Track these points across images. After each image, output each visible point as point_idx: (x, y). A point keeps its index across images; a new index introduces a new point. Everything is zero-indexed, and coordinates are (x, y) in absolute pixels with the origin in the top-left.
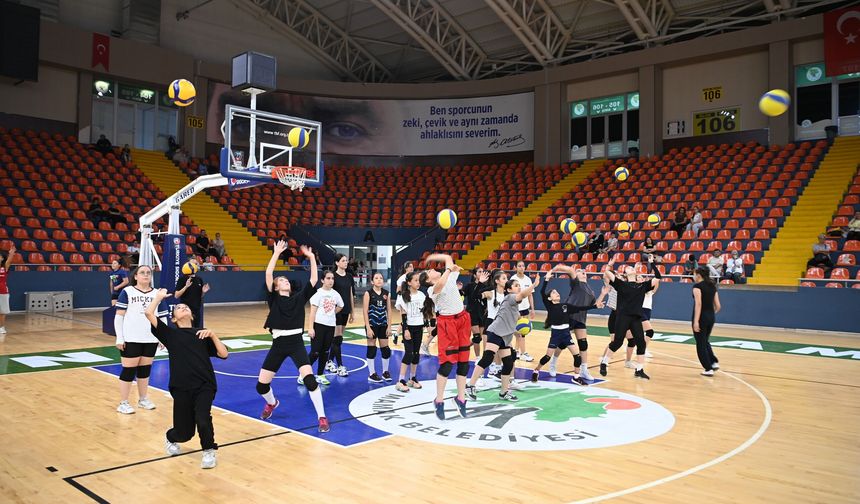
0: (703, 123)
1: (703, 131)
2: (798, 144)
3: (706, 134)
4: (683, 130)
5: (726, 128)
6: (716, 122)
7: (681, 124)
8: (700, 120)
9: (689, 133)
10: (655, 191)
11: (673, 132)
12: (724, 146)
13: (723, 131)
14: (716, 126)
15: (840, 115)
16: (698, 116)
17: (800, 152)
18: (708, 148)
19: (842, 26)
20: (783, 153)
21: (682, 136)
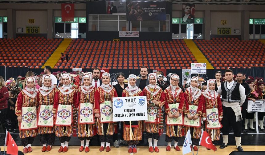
0: (29, 30)
1: (29, 32)
2: (55, 39)
3: (30, 33)
4: (23, 31)
5: (36, 32)
6: (33, 30)
7: (22, 29)
8: (28, 29)
9: (25, 32)
10: (24, 50)
11: (19, 31)
12: (39, 38)
13: (35, 33)
14: (33, 31)
15: (66, 32)
16: (27, 27)
17: (55, 41)
18: (34, 38)
19: (66, 8)
20: (51, 41)
21: (22, 33)
